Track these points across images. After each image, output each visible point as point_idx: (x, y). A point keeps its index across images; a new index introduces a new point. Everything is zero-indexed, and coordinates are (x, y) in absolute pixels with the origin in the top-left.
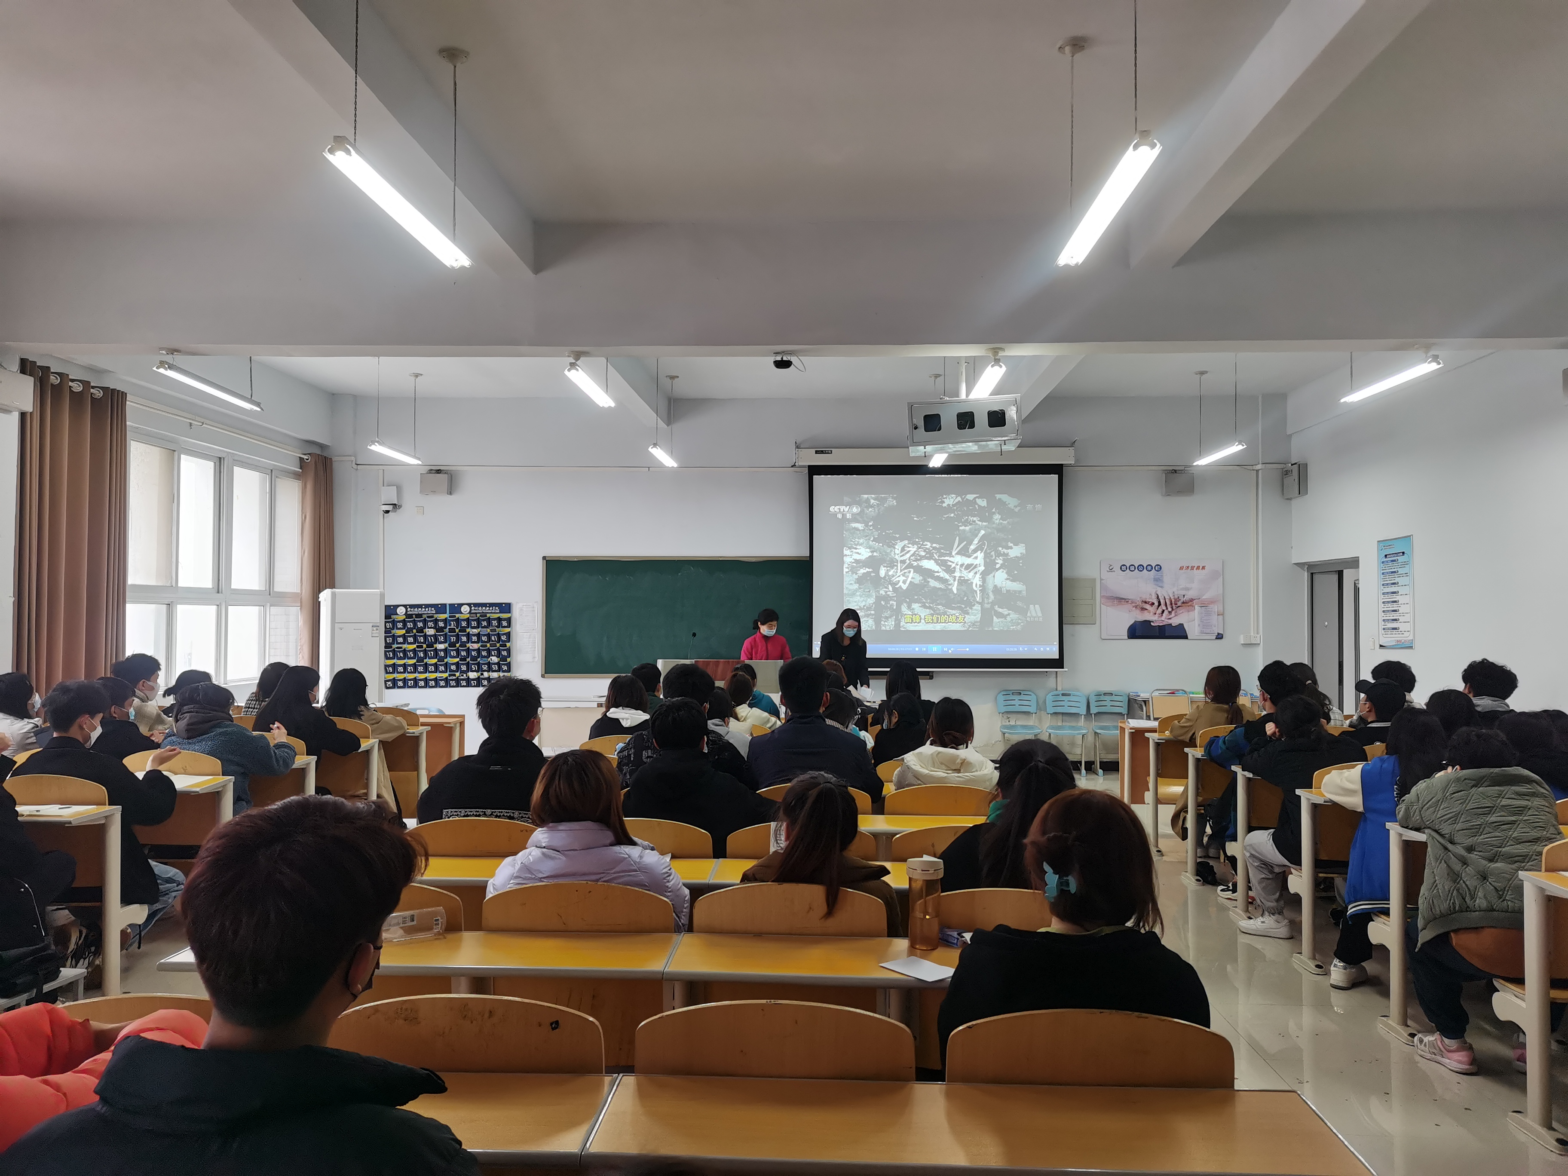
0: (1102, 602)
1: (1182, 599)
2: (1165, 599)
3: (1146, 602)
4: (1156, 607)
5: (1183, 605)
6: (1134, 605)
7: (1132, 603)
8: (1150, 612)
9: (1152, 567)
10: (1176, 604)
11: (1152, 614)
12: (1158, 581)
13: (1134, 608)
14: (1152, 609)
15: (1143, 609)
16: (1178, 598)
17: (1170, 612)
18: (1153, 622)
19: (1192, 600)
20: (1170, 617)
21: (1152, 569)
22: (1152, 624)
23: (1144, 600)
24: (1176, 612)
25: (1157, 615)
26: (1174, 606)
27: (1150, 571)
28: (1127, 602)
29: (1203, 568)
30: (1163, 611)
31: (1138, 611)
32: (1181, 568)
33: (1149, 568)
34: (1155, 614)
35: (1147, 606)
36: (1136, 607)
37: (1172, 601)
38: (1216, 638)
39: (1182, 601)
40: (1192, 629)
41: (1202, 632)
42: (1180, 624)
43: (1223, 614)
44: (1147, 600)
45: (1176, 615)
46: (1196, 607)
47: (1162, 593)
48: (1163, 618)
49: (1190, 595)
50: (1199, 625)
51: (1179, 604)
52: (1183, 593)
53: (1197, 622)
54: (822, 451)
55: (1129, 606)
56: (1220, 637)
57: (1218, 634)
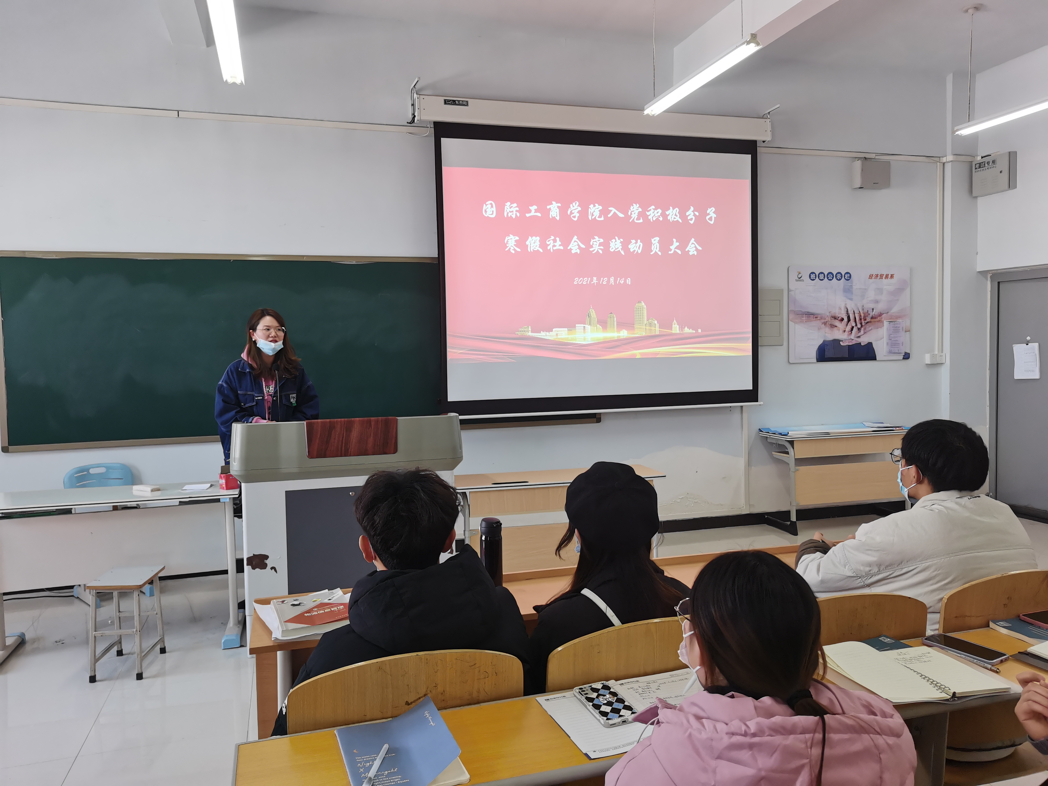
0: (790, 318)
1: (872, 314)
2: (854, 314)
3: (835, 318)
4: (846, 323)
5: (873, 320)
6: (823, 321)
7: (821, 318)
8: (839, 330)
9: (841, 275)
10: (865, 320)
11: (841, 331)
12: (848, 291)
13: (824, 325)
14: (841, 325)
15: (833, 326)
16: (868, 311)
17: (859, 329)
18: (842, 341)
19: (880, 315)
20: (859, 335)
21: (842, 277)
22: (841, 343)
23: (833, 315)
24: (865, 329)
25: (846, 333)
26: (863, 322)
27: (840, 280)
28: (816, 318)
29: (892, 276)
30: (853, 327)
31: (827, 329)
32: (871, 277)
33: (839, 276)
34: (845, 331)
35: (837, 323)
36: (825, 323)
37: (861, 316)
38: (904, 359)
39: (871, 316)
40: (880, 349)
41: (891, 352)
42: (869, 343)
43: (909, 331)
44: (837, 315)
45: (865, 333)
46: (886, 323)
47: (851, 306)
48: (852, 337)
49: (880, 308)
50: (887, 343)
51: (868, 319)
52: (871, 306)
53: (885, 340)
54: (454, 101)
55: (818, 323)
56: (907, 356)
57: (906, 353)
